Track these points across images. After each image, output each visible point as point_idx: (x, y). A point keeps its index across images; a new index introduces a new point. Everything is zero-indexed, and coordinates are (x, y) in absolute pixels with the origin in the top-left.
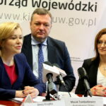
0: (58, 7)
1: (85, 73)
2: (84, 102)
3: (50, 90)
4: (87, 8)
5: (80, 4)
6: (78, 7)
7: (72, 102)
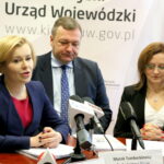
0: (85, 16)
1: (132, 111)
2: (134, 158)
3: (81, 142)
4: (122, 17)
5: (113, 12)
6: (111, 17)
7: (115, 159)
